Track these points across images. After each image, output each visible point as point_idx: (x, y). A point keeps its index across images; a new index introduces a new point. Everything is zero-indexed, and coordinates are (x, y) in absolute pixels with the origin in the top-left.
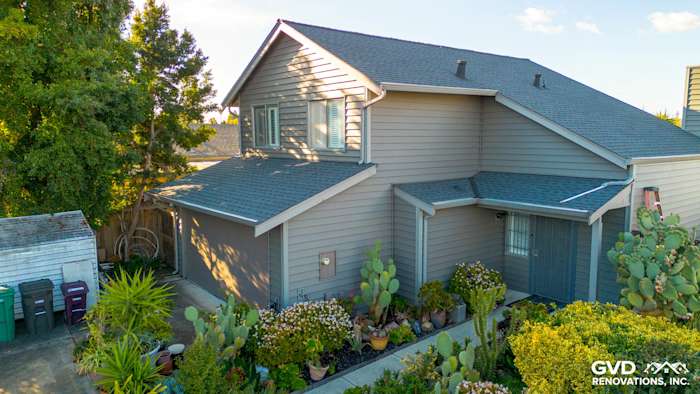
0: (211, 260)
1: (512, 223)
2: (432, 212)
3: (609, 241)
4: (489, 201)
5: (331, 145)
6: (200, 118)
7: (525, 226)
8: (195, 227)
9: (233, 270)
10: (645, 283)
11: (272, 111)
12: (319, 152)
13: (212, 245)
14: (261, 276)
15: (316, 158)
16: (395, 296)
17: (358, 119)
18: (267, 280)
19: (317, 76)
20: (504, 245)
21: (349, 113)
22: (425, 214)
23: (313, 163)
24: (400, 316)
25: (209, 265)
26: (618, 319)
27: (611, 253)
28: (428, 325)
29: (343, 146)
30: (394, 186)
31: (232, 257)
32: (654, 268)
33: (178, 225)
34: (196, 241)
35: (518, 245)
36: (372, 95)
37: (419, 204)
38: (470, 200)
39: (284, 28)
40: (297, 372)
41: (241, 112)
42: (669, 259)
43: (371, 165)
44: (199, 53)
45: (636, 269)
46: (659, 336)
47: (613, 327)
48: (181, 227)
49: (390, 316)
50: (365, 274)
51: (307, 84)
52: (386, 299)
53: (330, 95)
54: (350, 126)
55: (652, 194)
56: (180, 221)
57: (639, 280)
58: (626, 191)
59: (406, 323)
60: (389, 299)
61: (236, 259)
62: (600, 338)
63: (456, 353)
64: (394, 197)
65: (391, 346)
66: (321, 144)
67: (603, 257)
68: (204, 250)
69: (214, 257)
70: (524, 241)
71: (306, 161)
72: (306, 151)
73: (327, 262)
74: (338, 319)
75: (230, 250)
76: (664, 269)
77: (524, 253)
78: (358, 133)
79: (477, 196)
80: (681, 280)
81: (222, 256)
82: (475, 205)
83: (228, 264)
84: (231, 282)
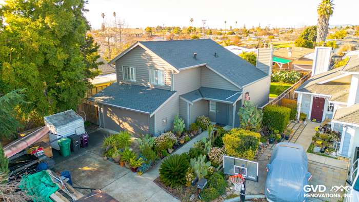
0: (119, 122)
1: (211, 103)
2: (192, 104)
3: (237, 110)
4: (206, 98)
5: (159, 83)
6: (97, 68)
7: (215, 103)
8: (109, 111)
9: (131, 125)
10: (246, 120)
11: (132, 69)
12: (154, 85)
13: (119, 117)
14: (145, 127)
15: (153, 87)
16: (184, 129)
17: (170, 77)
18: (148, 128)
19: (154, 62)
20: (209, 109)
21: (166, 75)
22: (190, 104)
23: (153, 89)
24: (185, 133)
25: (118, 124)
26: (241, 132)
27: (238, 113)
28: (193, 135)
29: (164, 84)
30: (180, 96)
31: (130, 121)
32: (248, 117)
33: (100, 110)
34: (111, 116)
35: (213, 109)
36: (175, 72)
37: (188, 102)
38: (201, 98)
39: (139, 44)
40: (166, 152)
41: (116, 67)
42: (251, 115)
43: (175, 92)
44: (96, 44)
45: (244, 117)
46: (248, 134)
47: (240, 133)
48: (102, 111)
49: (182, 134)
50: (175, 123)
51: (150, 63)
52: (182, 130)
53: (159, 68)
54: (166, 79)
55: (247, 95)
56: (102, 109)
57: (244, 120)
58: (241, 95)
59: (187, 135)
60: (183, 130)
61: (133, 122)
62: (238, 136)
63: (207, 142)
64: (180, 99)
65: (185, 142)
66: (155, 83)
67: (236, 113)
68: (115, 119)
69: (121, 121)
70: (214, 108)
71: (150, 88)
72: (149, 85)
73: (165, 121)
74: (173, 137)
75: (130, 119)
76: (250, 117)
77: (214, 111)
78: (170, 82)
79: (202, 97)
80: (253, 119)
81: (125, 121)
82: (202, 100)
83: (129, 123)
84: (130, 129)
